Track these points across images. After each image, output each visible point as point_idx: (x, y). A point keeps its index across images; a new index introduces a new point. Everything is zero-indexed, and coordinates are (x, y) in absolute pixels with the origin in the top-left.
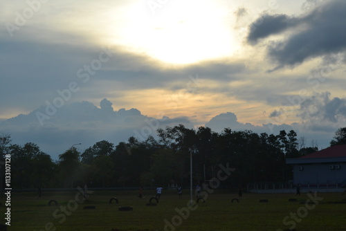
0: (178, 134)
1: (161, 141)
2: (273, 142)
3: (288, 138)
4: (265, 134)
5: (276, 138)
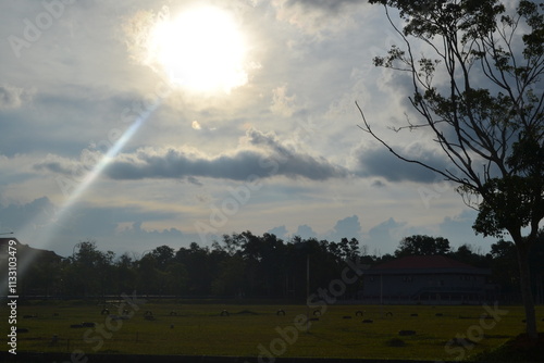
0: (245, 241)
1: (225, 247)
2: (334, 250)
3: (349, 246)
4: (325, 241)
5: (337, 246)
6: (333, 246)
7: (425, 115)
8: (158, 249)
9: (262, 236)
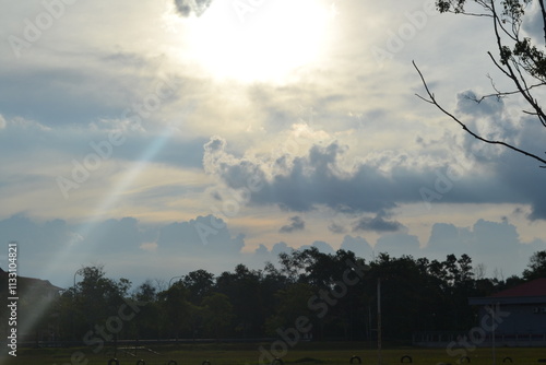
0: (310, 261)
1: (284, 270)
2: (437, 271)
3: (458, 266)
4: (425, 259)
5: (441, 265)
6: (436, 266)
7: (513, 77)
8: (192, 274)
9: (334, 254)
